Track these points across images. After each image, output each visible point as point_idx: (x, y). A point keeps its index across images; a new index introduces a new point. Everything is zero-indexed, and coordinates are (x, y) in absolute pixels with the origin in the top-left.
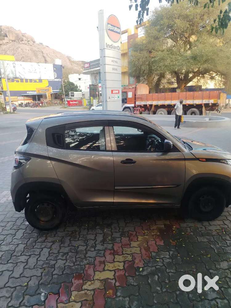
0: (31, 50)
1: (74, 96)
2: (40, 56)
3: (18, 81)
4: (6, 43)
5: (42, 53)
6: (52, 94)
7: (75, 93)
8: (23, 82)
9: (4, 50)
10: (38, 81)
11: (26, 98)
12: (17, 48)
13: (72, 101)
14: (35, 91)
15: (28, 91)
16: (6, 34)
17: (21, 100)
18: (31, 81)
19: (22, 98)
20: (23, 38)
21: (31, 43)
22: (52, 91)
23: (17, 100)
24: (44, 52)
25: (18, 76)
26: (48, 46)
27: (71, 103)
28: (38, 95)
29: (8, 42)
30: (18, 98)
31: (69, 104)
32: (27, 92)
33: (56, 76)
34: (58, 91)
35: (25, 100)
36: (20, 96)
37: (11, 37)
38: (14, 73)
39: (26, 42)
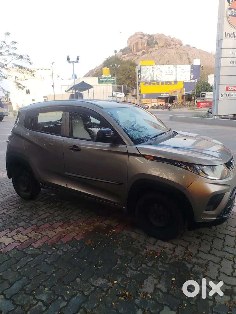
0: (177, 53)
1: (205, 97)
2: (185, 58)
3: (154, 84)
4: (155, 50)
5: (188, 54)
6: (184, 95)
7: (207, 93)
8: (159, 84)
9: (153, 57)
10: (173, 83)
11: (159, 100)
12: (165, 54)
13: (201, 102)
14: (168, 93)
15: (162, 93)
16: (157, 42)
17: (155, 102)
18: (166, 83)
19: (155, 100)
20: (171, 43)
21: (178, 46)
22: (184, 92)
23: (150, 102)
24: (189, 54)
25: (155, 79)
26: (195, 47)
27: (201, 104)
28: (170, 97)
29: (157, 48)
30: (153, 100)
31: (198, 105)
32: (161, 95)
33: (192, 77)
34: (191, 92)
35: (158, 102)
36: (153, 98)
37: (161, 44)
38: (152, 76)
39: (174, 46)
